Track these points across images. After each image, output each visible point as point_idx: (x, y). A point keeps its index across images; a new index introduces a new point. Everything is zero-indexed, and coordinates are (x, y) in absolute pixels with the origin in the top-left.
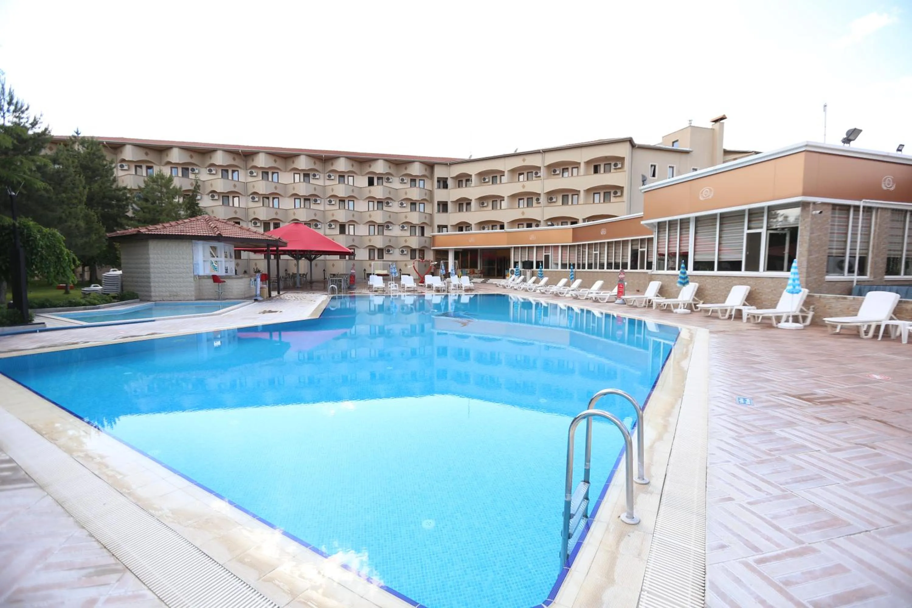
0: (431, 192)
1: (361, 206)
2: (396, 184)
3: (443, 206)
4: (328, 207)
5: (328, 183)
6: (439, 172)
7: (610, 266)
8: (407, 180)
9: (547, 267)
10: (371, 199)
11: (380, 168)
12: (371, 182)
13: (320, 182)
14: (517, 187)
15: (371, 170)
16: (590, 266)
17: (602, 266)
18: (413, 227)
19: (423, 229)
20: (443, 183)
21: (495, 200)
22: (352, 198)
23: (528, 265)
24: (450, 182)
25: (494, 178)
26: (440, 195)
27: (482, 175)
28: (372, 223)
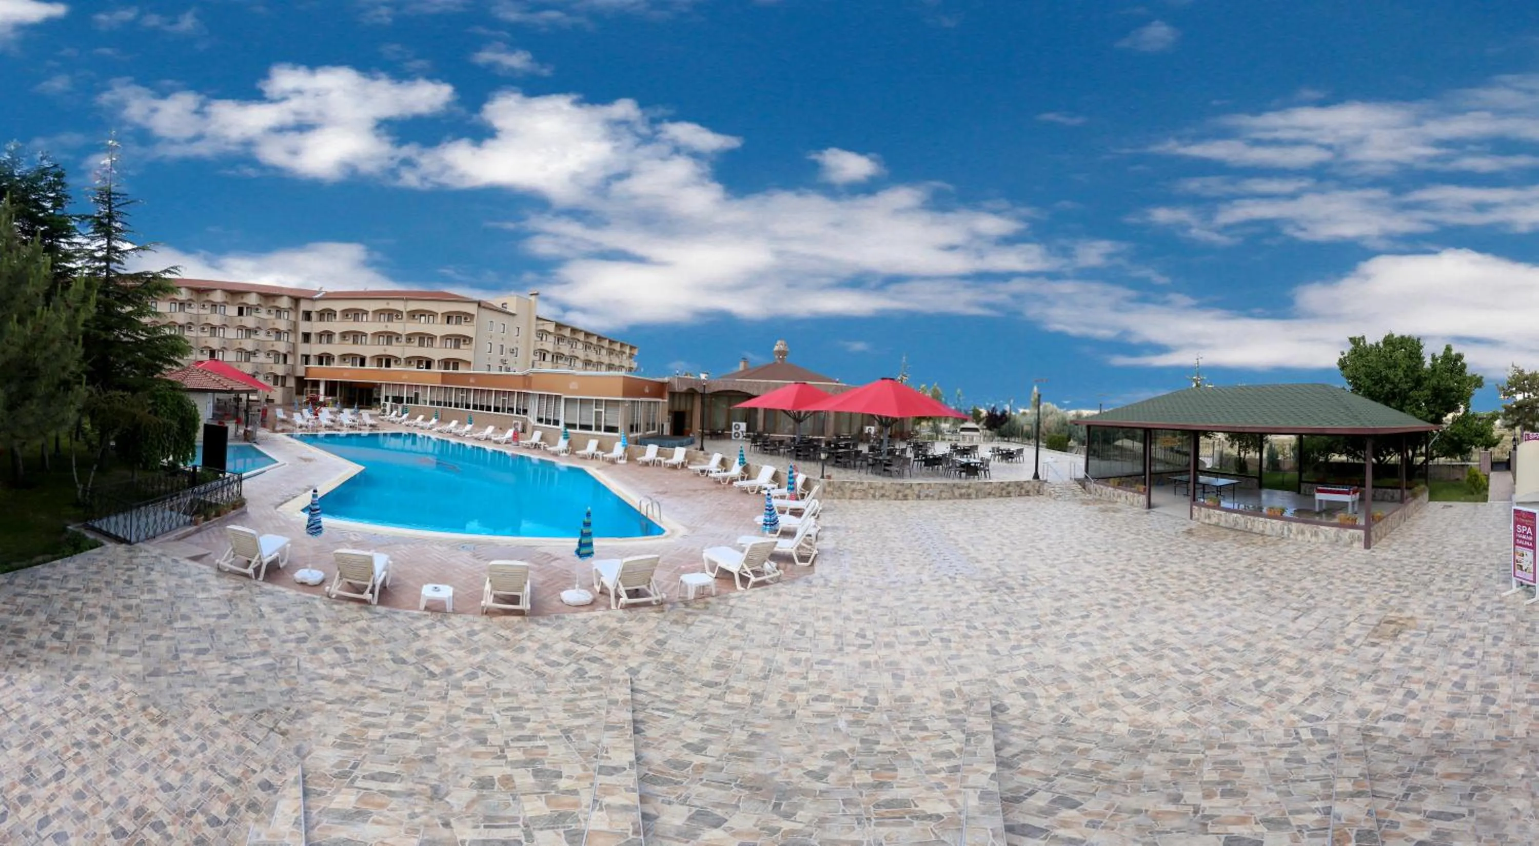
0: (295, 324)
1: (231, 334)
2: (263, 314)
3: (307, 337)
4: (200, 334)
5: (202, 312)
6: (304, 306)
7: (475, 407)
8: (274, 311)
9: (416, 402)
10: (241, 328)
11: (252, 300)
12: (241, 312)
13: (194, 311)
14: (381, 326)
15: (245, 301)
16: (456, 405)
17: (468, 407)
18: (277, 354)
19: (285, 356)
20: (308, 316)
21: (357, 336)
22: (224, 326)
23: (398, 400)
24: (314, 316)
25: (356, 315)
26: (304, 327)
27: (346, 313)
28: (240, 350)
